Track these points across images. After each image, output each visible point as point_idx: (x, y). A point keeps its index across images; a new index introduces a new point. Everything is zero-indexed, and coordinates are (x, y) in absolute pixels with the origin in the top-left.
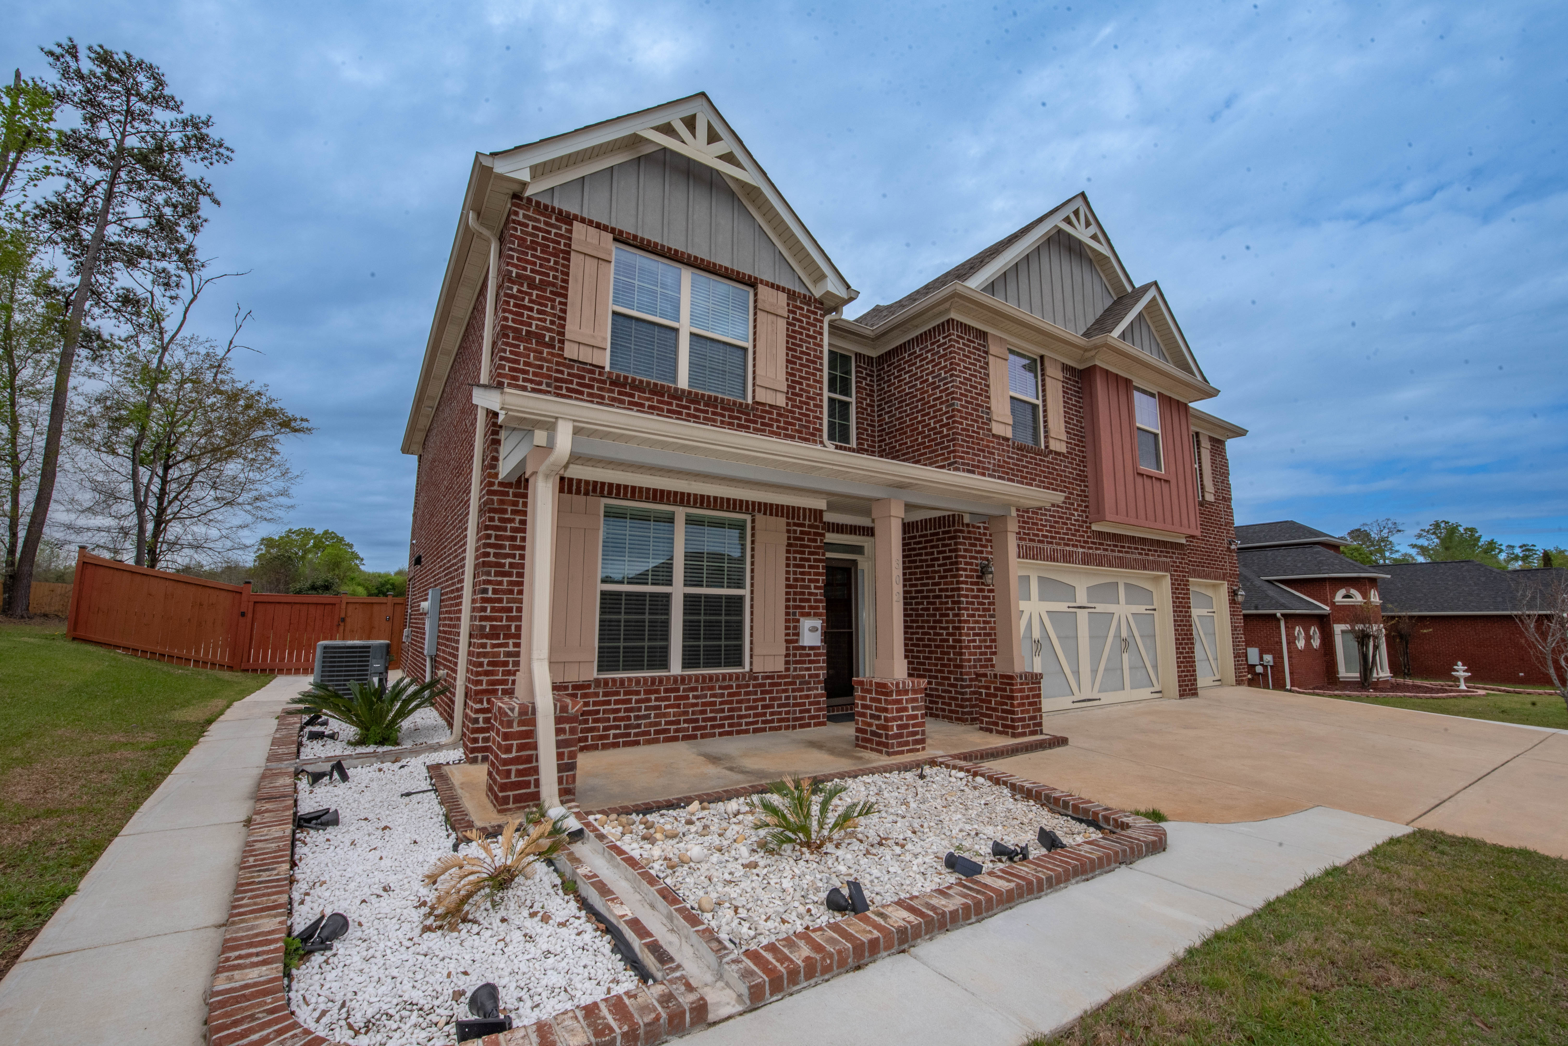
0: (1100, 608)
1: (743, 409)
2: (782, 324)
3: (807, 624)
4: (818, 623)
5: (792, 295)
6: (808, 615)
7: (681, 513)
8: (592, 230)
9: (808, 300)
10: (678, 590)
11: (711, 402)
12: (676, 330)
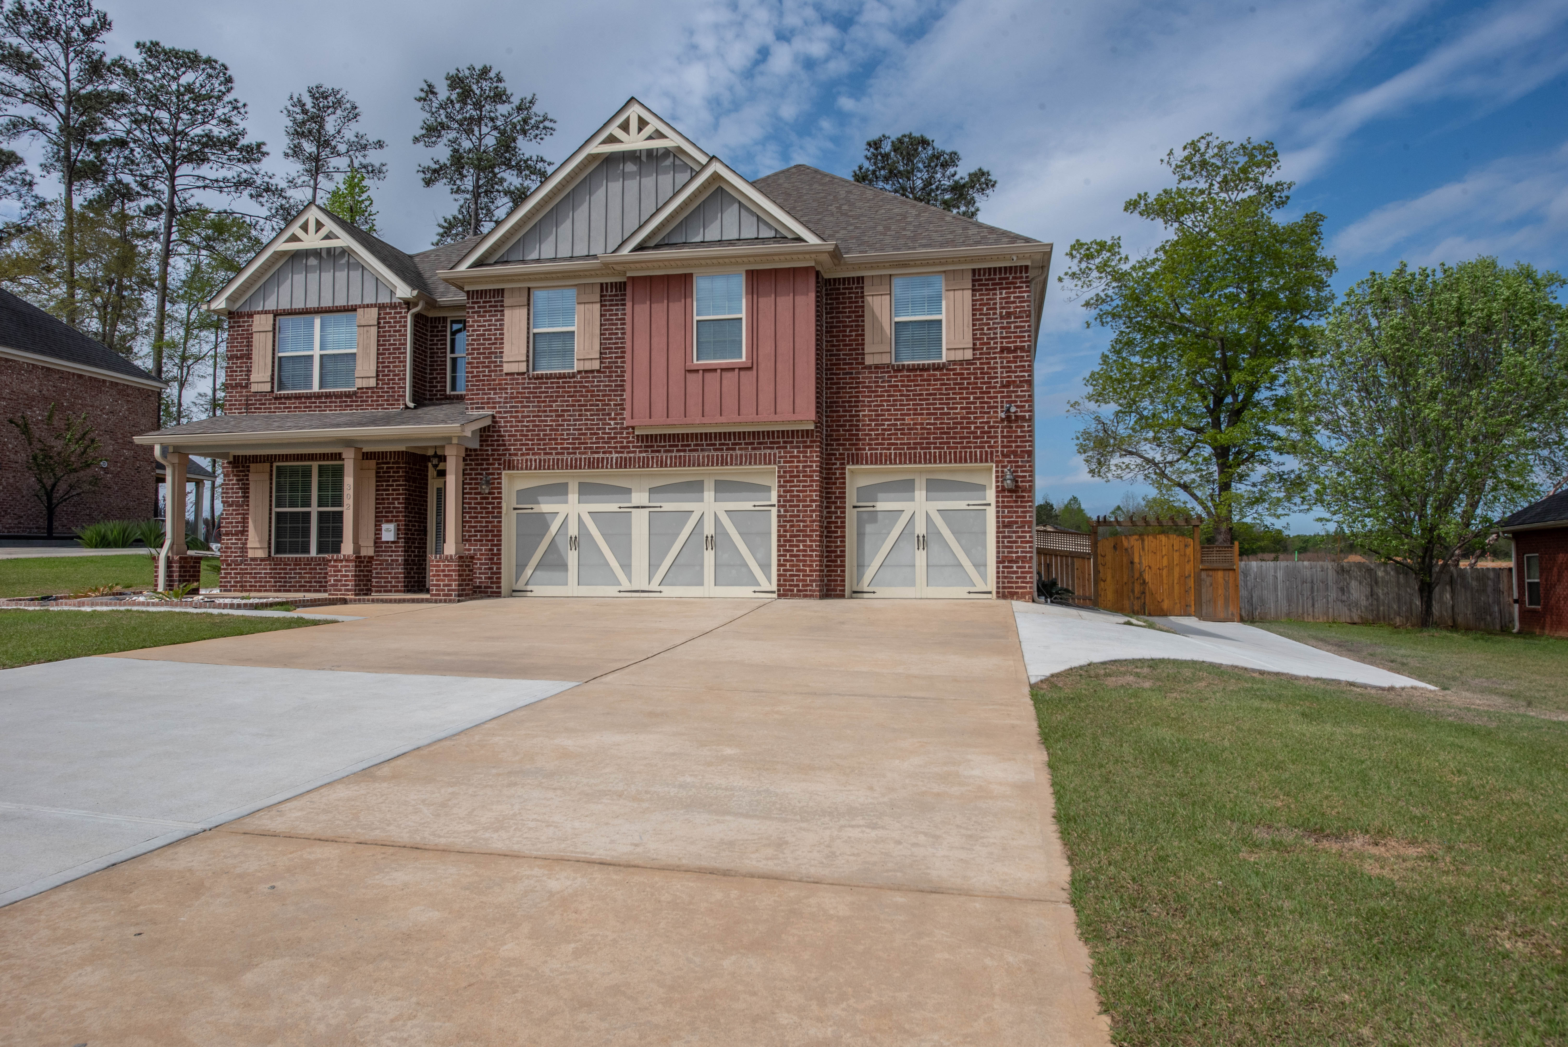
0: (668, 506)
1: (348, 395)
2: (374, 330)
3: (385, 526)
4: (392, 526)
5: (381, 307)
6: (388, 522)
7: (315, 465)
8: (263, 316)
9: (393, 306)
10: (314, 510)
11: (328, 396)
12: (312, 356)
